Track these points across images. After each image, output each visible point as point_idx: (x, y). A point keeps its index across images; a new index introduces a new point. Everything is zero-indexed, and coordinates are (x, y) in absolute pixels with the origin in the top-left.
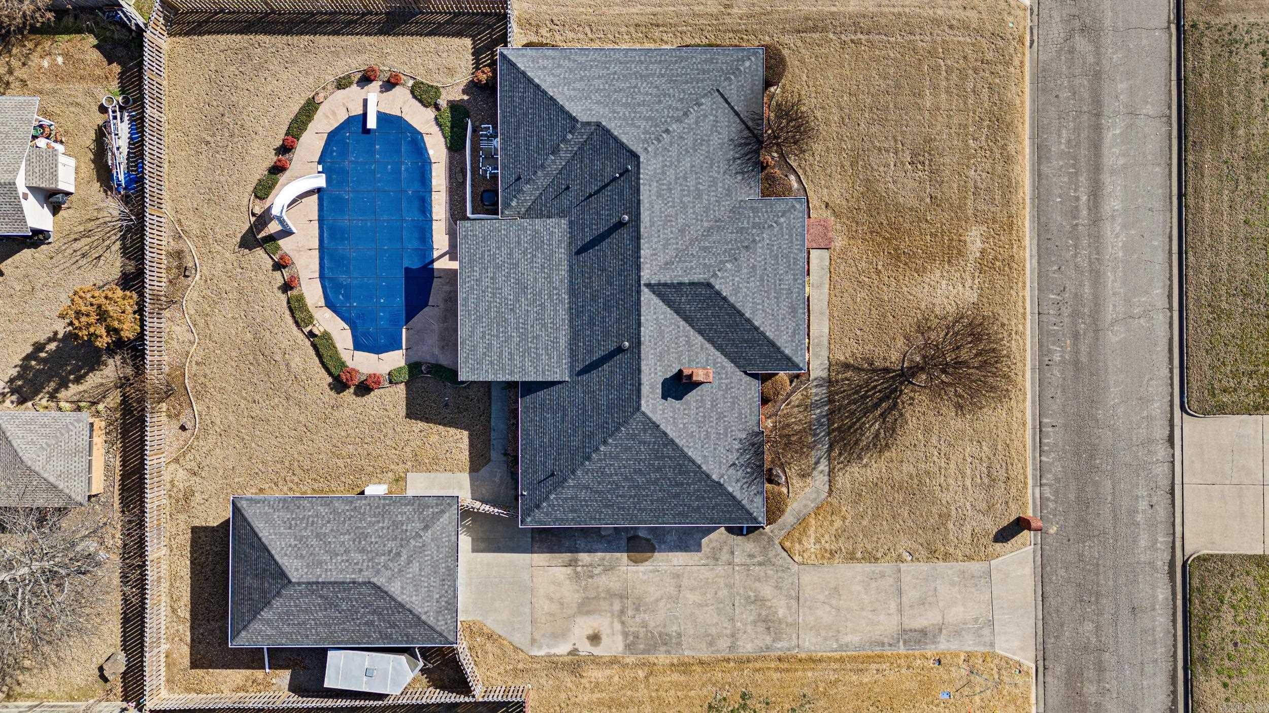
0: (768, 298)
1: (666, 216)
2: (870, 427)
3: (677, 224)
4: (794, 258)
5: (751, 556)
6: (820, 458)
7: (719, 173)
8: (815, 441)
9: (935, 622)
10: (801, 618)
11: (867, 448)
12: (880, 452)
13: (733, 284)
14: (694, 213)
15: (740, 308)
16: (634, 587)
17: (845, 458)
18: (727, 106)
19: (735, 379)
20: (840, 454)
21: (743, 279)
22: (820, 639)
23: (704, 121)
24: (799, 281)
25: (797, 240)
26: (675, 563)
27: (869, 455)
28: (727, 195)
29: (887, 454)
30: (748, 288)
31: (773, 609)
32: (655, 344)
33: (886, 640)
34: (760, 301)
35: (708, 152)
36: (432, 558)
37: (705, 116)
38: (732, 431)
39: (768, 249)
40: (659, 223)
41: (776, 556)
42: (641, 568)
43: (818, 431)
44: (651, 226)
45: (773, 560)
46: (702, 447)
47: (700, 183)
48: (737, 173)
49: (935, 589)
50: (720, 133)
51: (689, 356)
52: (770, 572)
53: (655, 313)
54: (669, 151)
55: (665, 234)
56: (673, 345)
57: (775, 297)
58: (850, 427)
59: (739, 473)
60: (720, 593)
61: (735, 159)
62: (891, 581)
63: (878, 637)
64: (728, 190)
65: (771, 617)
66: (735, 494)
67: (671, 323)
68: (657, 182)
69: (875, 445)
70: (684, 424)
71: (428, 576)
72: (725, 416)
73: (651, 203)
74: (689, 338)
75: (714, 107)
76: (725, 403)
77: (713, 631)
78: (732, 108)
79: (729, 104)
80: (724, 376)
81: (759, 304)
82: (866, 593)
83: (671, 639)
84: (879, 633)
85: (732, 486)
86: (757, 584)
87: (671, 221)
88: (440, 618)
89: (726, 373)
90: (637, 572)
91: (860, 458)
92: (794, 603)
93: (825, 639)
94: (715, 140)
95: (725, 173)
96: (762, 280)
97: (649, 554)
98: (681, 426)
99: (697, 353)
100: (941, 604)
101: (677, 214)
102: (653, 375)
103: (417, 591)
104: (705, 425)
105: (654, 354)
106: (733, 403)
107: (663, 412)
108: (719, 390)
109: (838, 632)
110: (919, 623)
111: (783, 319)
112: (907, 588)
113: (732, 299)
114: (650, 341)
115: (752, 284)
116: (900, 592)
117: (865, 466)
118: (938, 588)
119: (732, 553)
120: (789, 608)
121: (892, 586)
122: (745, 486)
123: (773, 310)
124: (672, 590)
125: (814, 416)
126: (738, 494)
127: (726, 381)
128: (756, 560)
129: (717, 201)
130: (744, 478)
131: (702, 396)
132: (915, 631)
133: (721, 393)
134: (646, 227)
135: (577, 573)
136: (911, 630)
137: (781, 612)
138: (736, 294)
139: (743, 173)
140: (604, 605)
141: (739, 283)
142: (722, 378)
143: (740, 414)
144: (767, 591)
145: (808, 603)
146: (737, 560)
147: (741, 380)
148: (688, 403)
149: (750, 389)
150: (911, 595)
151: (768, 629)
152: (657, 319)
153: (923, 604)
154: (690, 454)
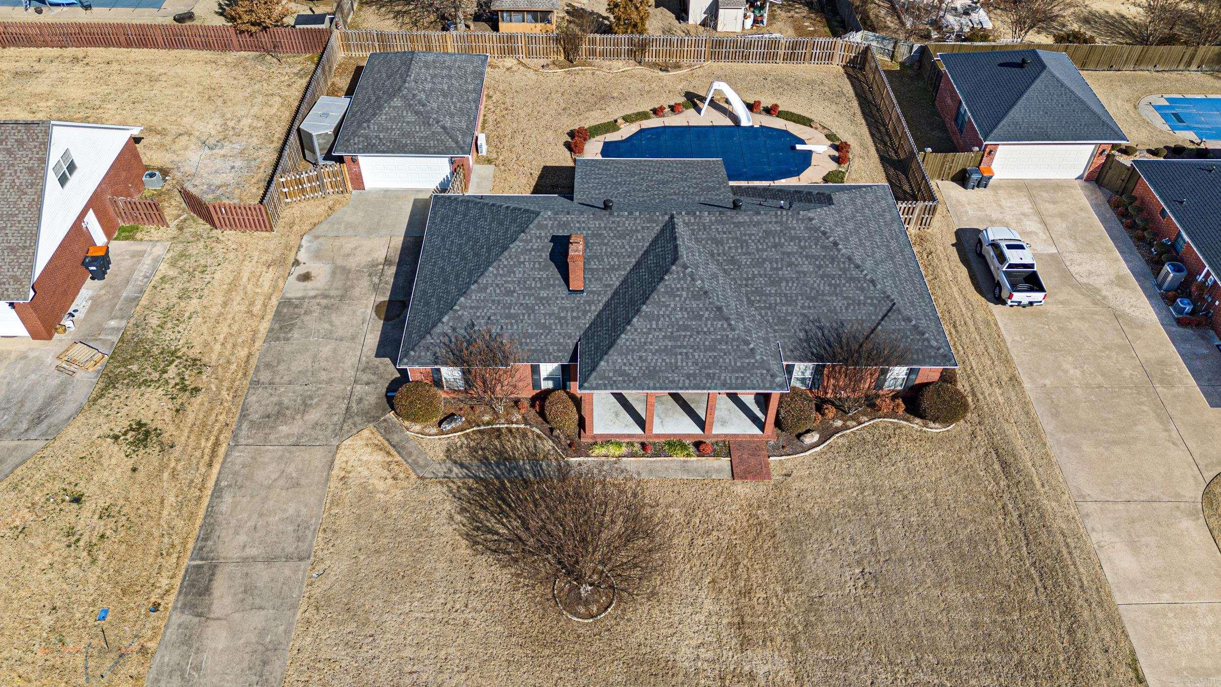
0: (664, 337)
1: (746, 241)
2: (503, 524)
3: (740, 254)
4: (714, 374)
5: (360, 401)
6: (467, 468)
7: (803, 307)
8: (490, 464)
9: (214, 607)
10: (271, 448)
11: (474, 518)
12: (468, 535)
13: (678, 289)
14: (754, 276)
15: (651, 299)
16: (349, 305)
17: (464, 495)
18: (880, 318)
19: (571, 330)
20: (470, 489)
21: (684, 302)
22: (237, 467)
23: (858, 288)
24: (687, 381)
25: (737, 378)
26: (369, 336)
27: (465, 521)
28: (779, 318)
29: (464, 543)
30: (674, 309)
31: (291, 421)
32: (610, 229)
33: (210, 543)
34: (660, 326)
35: (823, 295)
36: (417, 132)
37: (862, 289)
38: (512, 324)
39: (722, 336)
40: (738, 233)
41: (355, 425)
42: (370, 311)
43: (502, 467)
44: (734, 223)
45: (350, 421)
46: (497, 285)
47: (787, 282)
48: (806, 332)
49: (261, 608)
50: (847, 308)
51: (597, 270)
52: (335, 418)
53: (643, 228)
54: (816, 245)
55: (728, 239)
56: (609, 250)
57: (666, 346)
58: (504, 501)
59: (462, 331)
60: (323, 373)
61: (821, 328)
62: (290, 549)
63: (217, 534)
64: (786, 320)
65: (281, 418)
66: (440, 324)
67: (632, 247)
68: (781, 231)
69: (478, 529)
70: (523, 263)
71: (401, 128)
72: (529, 315)
73: (758, 223)
74: (617, 270)
75: (875, 301)
76: (545, 315)
77: (282, 367)
78: (879, 324)
79: (882, 319)
80: (575, 314)
81: (657, 324)
82: (282, 520)
83: (285, 333)
84: (223, 534)
85: (449, 321)
86: (325, 406)
87: (742, 248)
88: (361, 139)
89: (578, 318)
90: (367, 307)
91: (463, 510)
92: (293, 440)
93: (236, 473)
94: (838, 303)
95: (805, 315)
96: (686, 328)
97: (383, 317)
98: (522, 260)
99: (601, 279)
100: (237, 616)
101: (749, 254)
102: (578, 225)
103: (390, 119)
104: (521, 289)
105: (600, 228)
106: (544, 326)
107: (538, 237)
108: (560, 308)
109: (241, 487)
110: (220, 586)
111: (641, 357)
112: (274, 570)
113: (661, 288)
114: (613, 222)
115: (679, 315)
116: (270, 560)
117: (451, 518)
118: (262, 612)
119: (367, 384)
120: (287, 436)
121: (283, 549)
122: (446, 340)
123: (651, 344)
124: (340, 333)
125: (521, 463)
126: (439, 329)
127: (569, 318)
128: (354, 405)
129: (770, 304)
130: (456, 337)
131: (553, 286)
132: (210, 580)
133: (556, 310)
134: (732, 217)
135: (377, 265)
136: (213, 574)
137: (284, 429)
138: (666, 292)
139: (808, 340)
140: (339, 283)
141: (680, 296)
142: (573, 311)
143: (531, 336)
144: (313, 416)
145: (287, 454)
146: (358, 387)
147: (570, 338)
148: (545, 268)
149: (559, 351)
150: (262, 575)
151: (268, 416)
152: (637, 231)
153: (245, 592)
154: (491, 269)
